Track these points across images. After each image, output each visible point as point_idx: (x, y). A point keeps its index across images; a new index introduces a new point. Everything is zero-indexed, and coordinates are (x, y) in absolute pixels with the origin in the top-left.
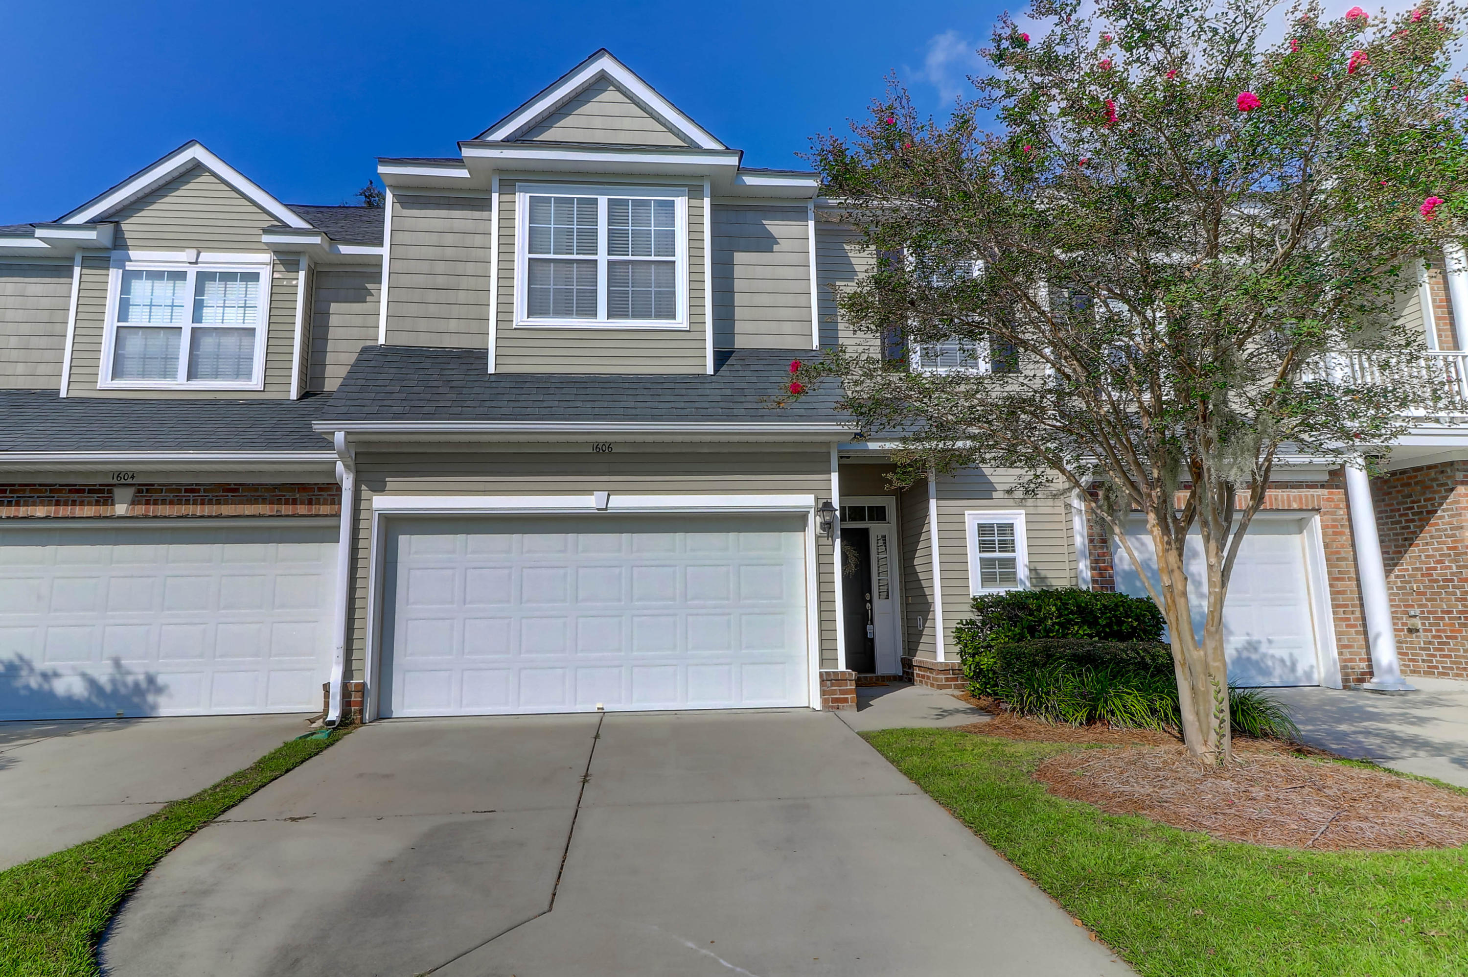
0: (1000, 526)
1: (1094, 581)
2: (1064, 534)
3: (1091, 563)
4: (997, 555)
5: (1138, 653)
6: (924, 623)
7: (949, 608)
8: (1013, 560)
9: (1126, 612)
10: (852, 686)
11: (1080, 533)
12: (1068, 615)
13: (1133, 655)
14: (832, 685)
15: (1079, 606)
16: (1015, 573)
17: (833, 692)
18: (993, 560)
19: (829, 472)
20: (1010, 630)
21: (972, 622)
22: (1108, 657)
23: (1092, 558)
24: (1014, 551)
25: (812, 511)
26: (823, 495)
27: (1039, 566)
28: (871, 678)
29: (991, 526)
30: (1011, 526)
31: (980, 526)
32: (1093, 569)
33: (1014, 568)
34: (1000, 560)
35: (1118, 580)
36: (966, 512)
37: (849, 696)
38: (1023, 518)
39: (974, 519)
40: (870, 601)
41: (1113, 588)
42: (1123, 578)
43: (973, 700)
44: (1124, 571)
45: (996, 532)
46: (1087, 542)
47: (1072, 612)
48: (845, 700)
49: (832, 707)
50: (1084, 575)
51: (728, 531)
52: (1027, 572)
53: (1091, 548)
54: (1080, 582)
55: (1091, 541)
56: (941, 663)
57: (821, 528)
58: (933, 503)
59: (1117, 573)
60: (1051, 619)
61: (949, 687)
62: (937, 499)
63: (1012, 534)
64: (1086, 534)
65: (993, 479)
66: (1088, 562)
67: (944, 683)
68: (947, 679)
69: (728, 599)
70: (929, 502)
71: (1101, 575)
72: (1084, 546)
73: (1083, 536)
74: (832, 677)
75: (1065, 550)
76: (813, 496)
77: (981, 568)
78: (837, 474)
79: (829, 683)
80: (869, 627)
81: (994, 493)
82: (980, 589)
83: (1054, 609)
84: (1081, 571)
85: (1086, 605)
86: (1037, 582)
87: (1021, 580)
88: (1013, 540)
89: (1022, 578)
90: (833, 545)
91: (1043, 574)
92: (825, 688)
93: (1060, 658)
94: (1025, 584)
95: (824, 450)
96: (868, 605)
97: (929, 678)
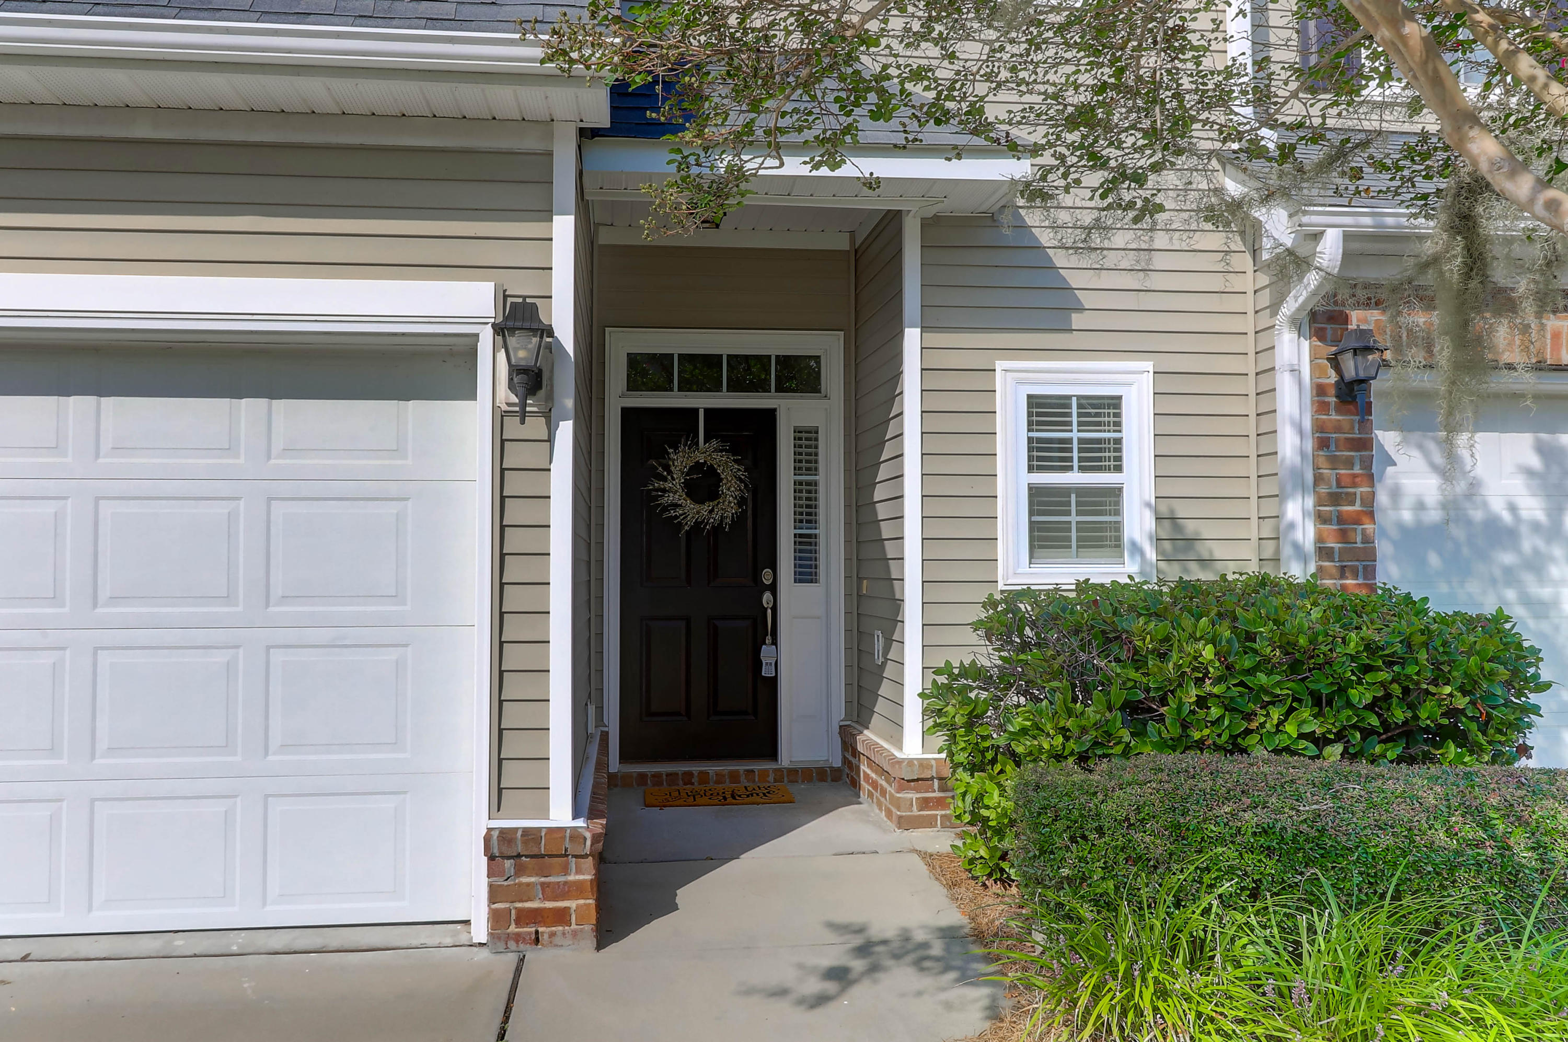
0: (1087, 402)
1: (1323, 552)
2: (1250, 427)
3: (1319, 503)
4: (1074, 478)
5: (1486, 825)
6: (887, 649)
7: (941, 615)
8: (1116, 492)
9: (1437, 666)
10: (583, 873)
11: (1293, 423)
12: (1250, 672)
13: (1470, 831)
14: (520, 870)
15: (1288, 647)
16: (1117, 527)
17: (524, 893)
18: (1063, 492)
19: (546, 214)
20: (1070, 713)
21: (973, 672)
22: (1386, 840)
23: (1323, 490)
24: (1119, 469)
25: (486, 336)
26: (521, 287)
27: (1182, 509)
28: (764, 773)
29: (1063, 402)
30: (1115, 402)
31: (1034, 402)
32: (1321, 518)
33: (1118, 512)
34: (1083, 492)
35: (1383, 548)
36: (1000, 365)
37: (572, 904)
38: (1147, 382)
39: (1020, 382)
40: (773, 588)
41: (1370, 572)
42: (1395, 544)
43: (967, 891)
44: (1401, 527)
45: (1075, 419)
46: (1309, 446)
47: (1266, 664)
48: (561, 917)
49: (518, 938)
50: (1298, 535)
51: (236, 393)
52: (1149, 522)
53: (1322, 462)
54: (1287, 551)
55: (1323, 444)
56: (910, 762)
57: (511, 386)
58: (912, 338)
59: (1384, 533)
60: (1199, 682)
61: (929, 823)
62: (924, 329)
63: (1118, 424)
64: (1307, 424)
65: (1075, 280)
66: (1310, 502)
67: (915, 812)
68: (925, 803)
69: (229, 598)
70: (901, 333)
71: (1343, 535)
72: (1303, 454)
73: (1301, 433)
74: (520, 848)
75: (1251, 468)
76: (491, 285)
77: (1031, 513)
78: (571, 219)
79: (508, 863)
80: (766, 652)
81: (1074, 316)
82: (1024, 567)
83: (1208, 652)
84: (1292, 526)
85: (1313, 641)
86: (1175, 549)
87: (1134, 544)
88: (1118, 441)
89: (1138, 537)
90: (550, 440)
91: (1191, 527)
92: (500, 881)
93: (1220, 840)
94: (1142, 554)
95: (531, 143)
96: (767, 597)
97: (883, 792)
